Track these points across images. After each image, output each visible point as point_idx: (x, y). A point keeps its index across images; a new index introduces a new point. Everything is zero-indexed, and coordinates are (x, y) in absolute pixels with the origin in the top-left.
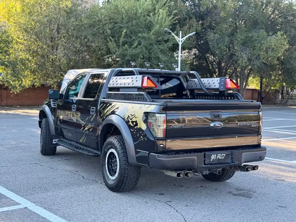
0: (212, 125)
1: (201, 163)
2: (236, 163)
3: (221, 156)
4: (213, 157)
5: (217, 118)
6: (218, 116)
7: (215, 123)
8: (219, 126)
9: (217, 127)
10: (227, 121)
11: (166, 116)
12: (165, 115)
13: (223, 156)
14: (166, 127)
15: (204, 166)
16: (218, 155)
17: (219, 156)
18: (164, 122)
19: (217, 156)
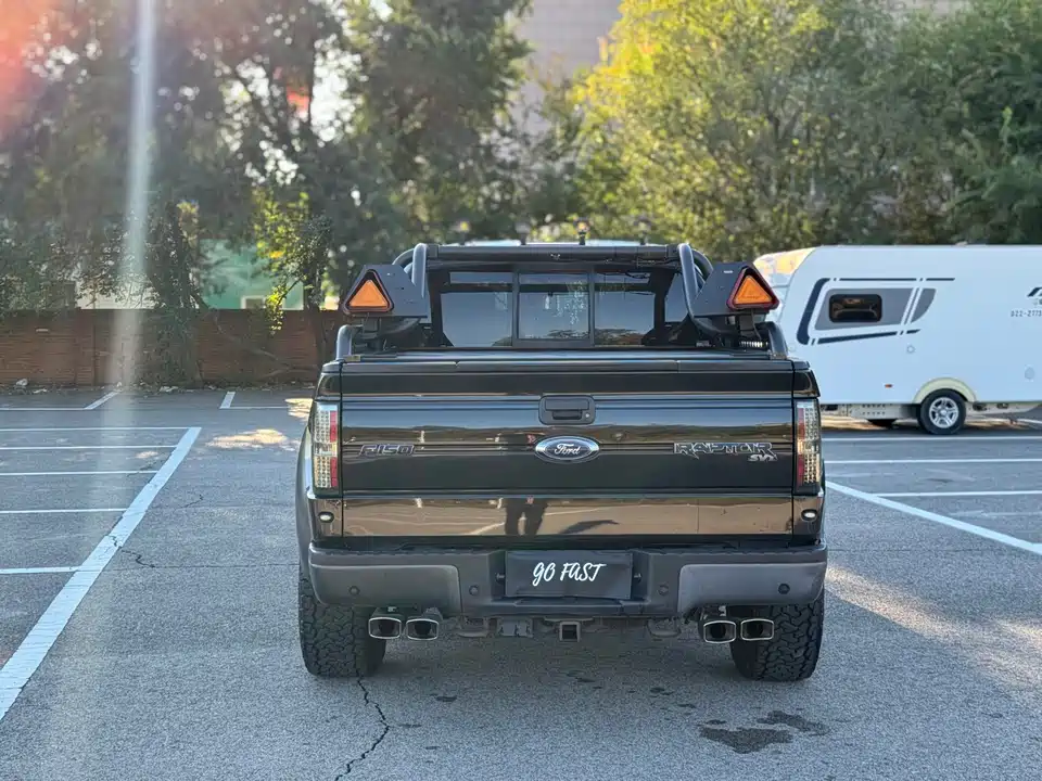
0: (541, 447)
1: (474, 590)
2: (646, 604)
3: (581, 571)
4: (542, 572)
5: (567, 421)
6: (576, 415)
7: (556, 441)
8: (571, 455)
9: (561, 455)
10: (619, 435)
11: (341, 411)
12: (335, 408)
13: (591, 573)
14: (341, 453)
15: (489, 601)
16: (566, 565)
17: (572, 570)
18: (332, 431)
19: (559, 569)
